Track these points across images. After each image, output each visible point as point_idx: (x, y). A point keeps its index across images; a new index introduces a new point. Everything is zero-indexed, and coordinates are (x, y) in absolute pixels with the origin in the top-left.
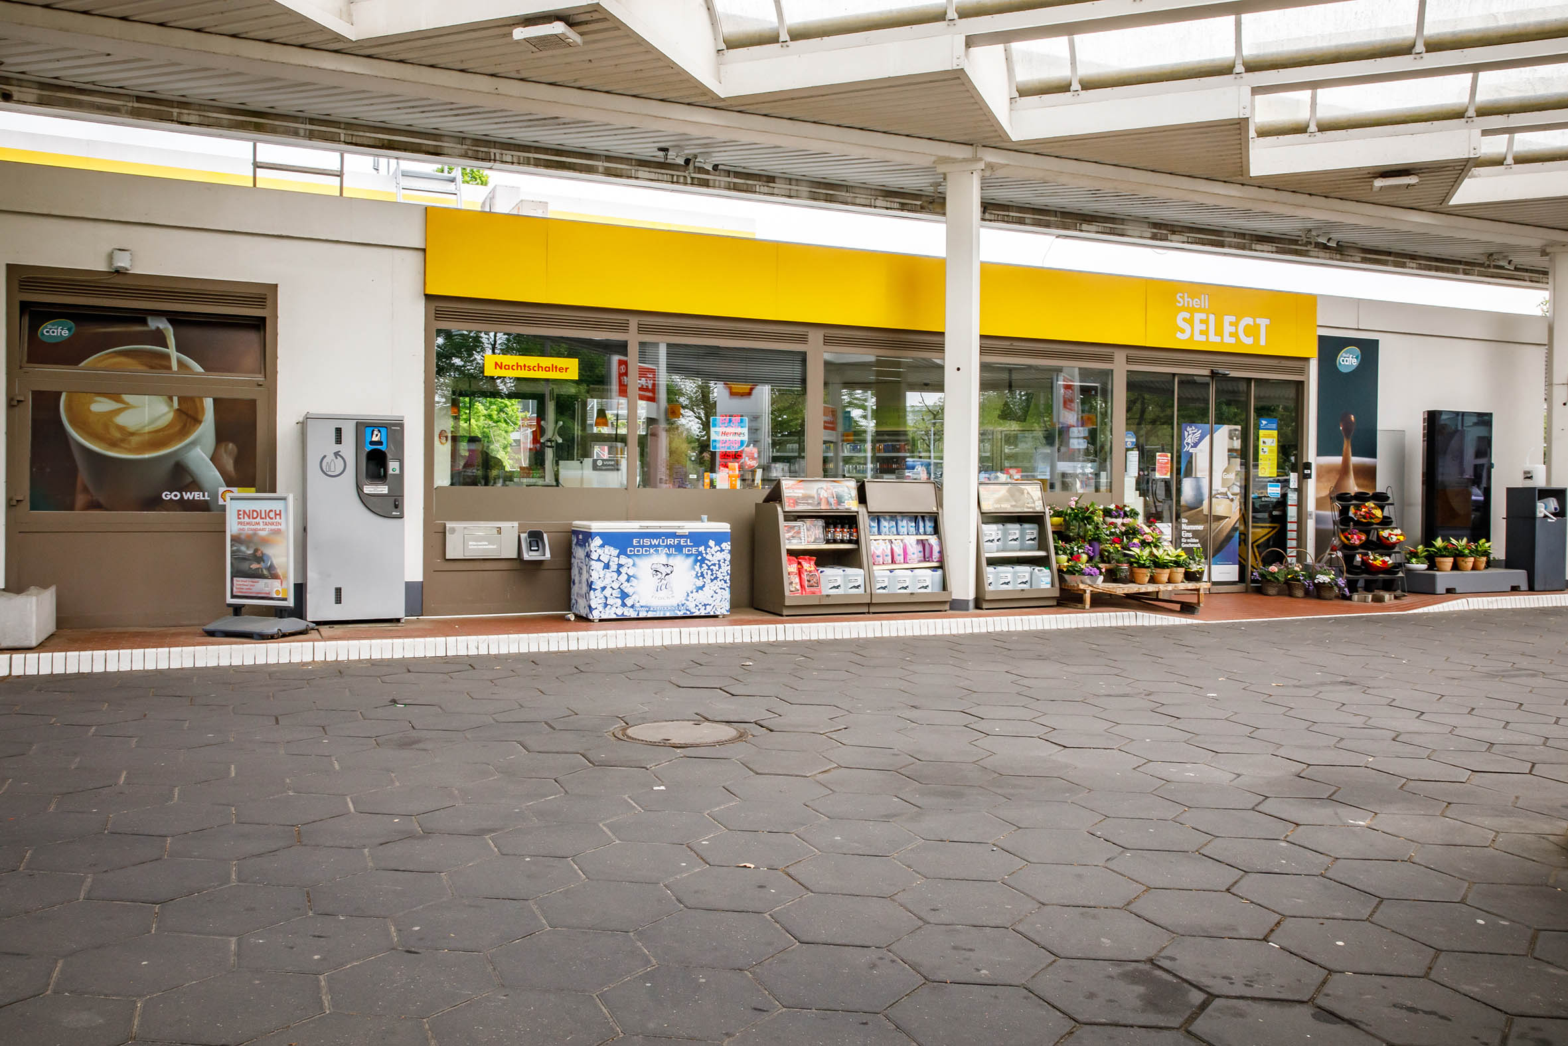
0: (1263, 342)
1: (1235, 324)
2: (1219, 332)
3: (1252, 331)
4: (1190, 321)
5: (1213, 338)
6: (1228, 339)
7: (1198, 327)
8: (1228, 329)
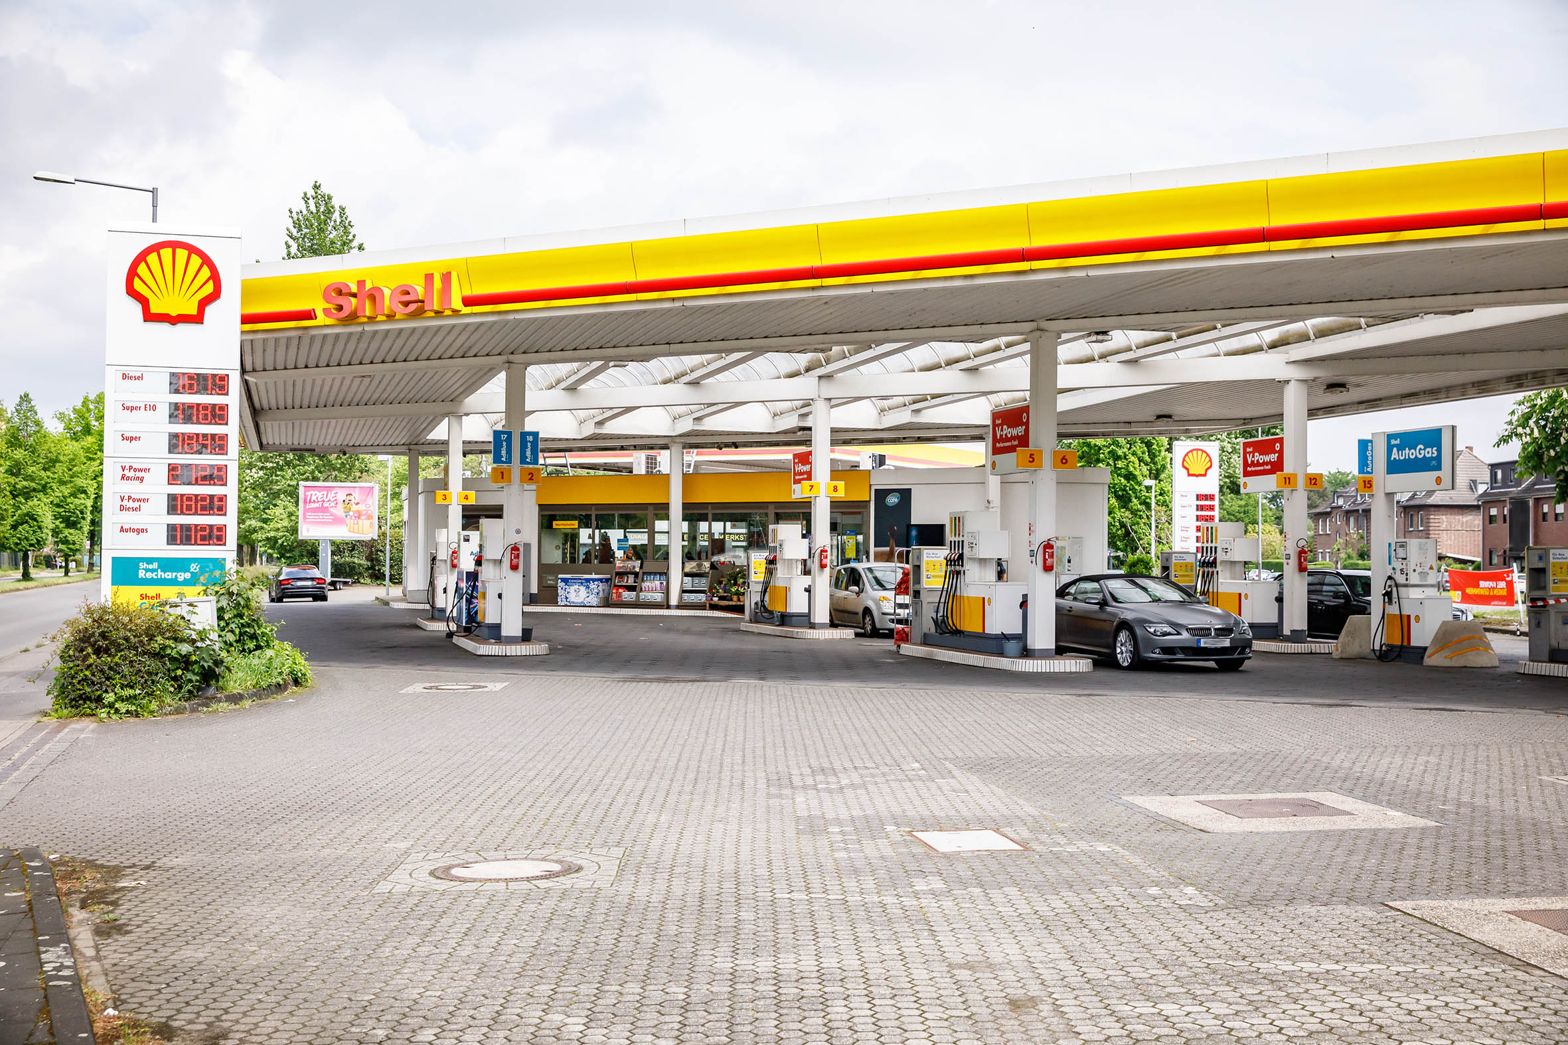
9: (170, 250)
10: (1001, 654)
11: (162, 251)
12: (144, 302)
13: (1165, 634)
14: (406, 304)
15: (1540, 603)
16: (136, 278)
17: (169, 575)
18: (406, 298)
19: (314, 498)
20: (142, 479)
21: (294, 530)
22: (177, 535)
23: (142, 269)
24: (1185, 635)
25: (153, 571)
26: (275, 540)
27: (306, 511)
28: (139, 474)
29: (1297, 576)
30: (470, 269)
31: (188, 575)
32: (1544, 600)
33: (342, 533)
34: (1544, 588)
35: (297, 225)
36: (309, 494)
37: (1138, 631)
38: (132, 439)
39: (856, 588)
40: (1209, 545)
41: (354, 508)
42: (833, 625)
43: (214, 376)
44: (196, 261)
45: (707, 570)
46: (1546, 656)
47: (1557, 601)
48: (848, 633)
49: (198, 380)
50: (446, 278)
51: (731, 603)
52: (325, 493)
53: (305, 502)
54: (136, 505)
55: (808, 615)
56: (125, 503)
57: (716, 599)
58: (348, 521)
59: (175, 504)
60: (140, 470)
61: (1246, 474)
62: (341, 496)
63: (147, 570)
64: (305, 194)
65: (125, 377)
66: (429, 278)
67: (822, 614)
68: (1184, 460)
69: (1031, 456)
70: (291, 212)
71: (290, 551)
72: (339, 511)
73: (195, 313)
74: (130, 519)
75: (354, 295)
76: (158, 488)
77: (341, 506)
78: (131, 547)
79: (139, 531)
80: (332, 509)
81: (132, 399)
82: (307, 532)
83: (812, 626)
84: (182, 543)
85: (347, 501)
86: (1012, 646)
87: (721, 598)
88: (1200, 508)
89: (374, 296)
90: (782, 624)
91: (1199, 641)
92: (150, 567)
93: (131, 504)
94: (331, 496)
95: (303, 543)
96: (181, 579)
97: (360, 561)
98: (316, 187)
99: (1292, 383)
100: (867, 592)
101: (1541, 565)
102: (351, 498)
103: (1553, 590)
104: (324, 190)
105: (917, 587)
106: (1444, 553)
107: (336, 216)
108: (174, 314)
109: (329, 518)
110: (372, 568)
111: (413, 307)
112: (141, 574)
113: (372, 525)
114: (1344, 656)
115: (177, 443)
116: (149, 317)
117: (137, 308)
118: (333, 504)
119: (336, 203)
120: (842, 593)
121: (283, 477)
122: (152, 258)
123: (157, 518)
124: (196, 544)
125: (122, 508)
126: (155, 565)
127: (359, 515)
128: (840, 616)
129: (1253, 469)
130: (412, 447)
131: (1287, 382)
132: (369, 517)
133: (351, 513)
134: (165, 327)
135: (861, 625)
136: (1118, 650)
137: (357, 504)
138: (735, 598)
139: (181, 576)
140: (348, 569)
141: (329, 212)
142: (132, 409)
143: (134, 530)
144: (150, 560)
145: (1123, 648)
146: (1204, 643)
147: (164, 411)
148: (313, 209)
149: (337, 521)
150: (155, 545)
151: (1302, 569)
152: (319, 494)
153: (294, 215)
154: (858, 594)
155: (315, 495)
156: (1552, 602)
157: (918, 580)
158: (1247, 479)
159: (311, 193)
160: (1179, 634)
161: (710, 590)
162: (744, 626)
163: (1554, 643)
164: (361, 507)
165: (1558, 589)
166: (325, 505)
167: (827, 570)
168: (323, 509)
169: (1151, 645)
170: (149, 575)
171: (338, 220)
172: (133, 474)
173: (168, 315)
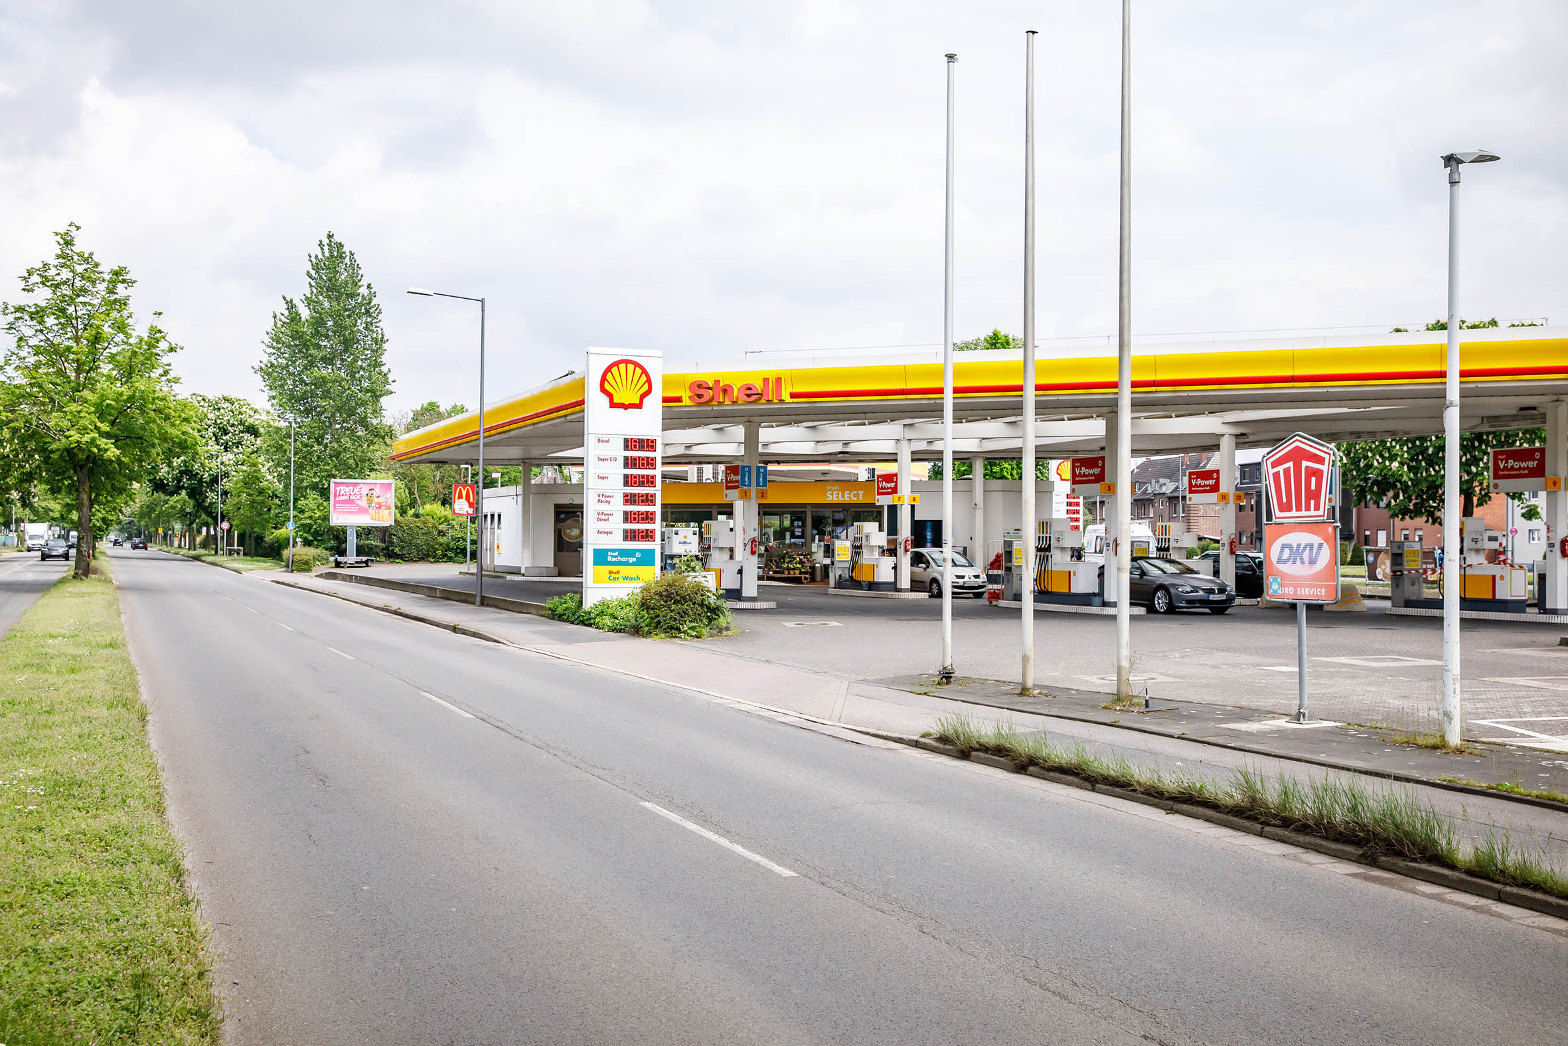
0: (861, 498)
1: (850, 494)
2: (843, 496)
3: (857, 496)
4: (832, 494)
5: (841, 499)
6: (846, 499)
7: (835, 496)
8: (846, 495)
9: (624, 365)
10: (1090, 605)
11: (620, 366)
12: (610, 396)
13: (1188, 592)
14: (749, 396)
15: (1399, 573)
16: (606, 382)
17: (624, 559)
18: (749, 392)
19: (342, 492)
20: (609, 502)
21: (326, 518)
22: (630, 535)
23: (609, 376)
24: (1201, 593)
25: (616, 557)
26: (310, 526)
27: (336, 502)
28: (608, 499)
29: (1229, 557)
30: (794, 377)
31: (634, 559)
32: (1401, 571)
33: (366, 520)
34: (1401, 564)
35: (316, 268)
36: (338, 489)
37: (1172, 590)
38: (603, 478)
39: (924, 565)
40: (1164, 537)
41: (376, 500)
42: (912, 590)
43: (648, 440)
44: (638, 371)
45: (763, 552)
46: (1403, 604)
47: (1410, 572)
48: (925, 595)
49: (639, 443)
50: (779, 380)
51: (783, 576)
52: (352, 488)
53: (335, 495)
54: (606, 517)
55: (895, 582)
56: (600, 516)
57: (771, 573)
58: (370, 511)
59: (627, 517)
60: (608, 497)
61: (1191, 492)
62: (365, 491)
63: (612, 556)
64: (321, 241)
65: (599, 441)
66: (766, 380)
67: (905, 583)
68: (1058, 468)
69: (1109, 487)
70: (310, 257)
71: (321, 535)
72: (364, 503)
73: (638, 402)
74: (603, 526)
75: (710, 388)
76: (618, 507)
77: (365, 498)
78: (605, 543)
79: (608, 533)
80: (357, 501)
81: (603, 455)
82: (337, 519)
83: (900, 590)
84: (631, 540)
85: (370, 495)
86: (1097, 600)
87: (775, 572)
88: (1069, 504)
89: (726, 390)
90: (870, 589)
91: (1208, 596)
92: (614, 554)
93: (603, 517)
94: (357, 490)
95: (331, 529)
96: (631, 562)
97: (376, 542)
98: (330, 236)
99: (1226, 436)
100: (932, 568)
101: (1399, 551)
102: (373, 492)
103: (1407, 566)
104: (337, 239)
105: (1009, 565)
106: (1202, 535)
107: (347, 260)
108: (627, 403)
109: (353, 508)
110: (387, 548)
111: (753, 398)
112: (609, 559)
113: (390, 514)
114: (1268, 606)
115: (628, 480)
116: (613, 405)
117: (606, 400)
118: (358, 497)
119: (346, 249)
120: (916, 569)
121: (308, 475)
122: (615, 370)
123: (618, 525)
124: (639, 540)
125: (599, 519)
126: (617, 554)
127: (380, 506)
128: (916, 585)
129: (1196, 489)
130: (526, 461)
131: (1223, 435)
132: (389, 508)
133: (373, 505)
134: (621, 410)
135: (928, 589)
136: (1156, 602)
137: (378, 497)
138: (786, 572)
139: (631, 560)
140: (367, 550)
141: (341, 256)
142: (603, 460)
143: (605, 533)
144: (614, 551)
145: (1160, 601)
146: (1212, 597)
147: (621, 462)
148: (327, 254)
149: (362, 511)
150: (616, 541)
151: (1232, 552)
152: (347, 489)
153: (313, 259)
154: (925, 569)
155: (343, 490)
156: (1406, 572)
157: (1010, 561)
158: (1191, 495)
159: (326, 241)
160: (1197, 592)
161: (765, 567)
162: (831, 591)
163: (1407, 596)
164: (381, 500)
165: (1409, 565)
166: (352, 498)
167: (909, 553)
168: (350, 501)
169: (1180, 598)
170: (614, 559)
171: (349, 263)
172: (604, 499)
173: (623, 404)
